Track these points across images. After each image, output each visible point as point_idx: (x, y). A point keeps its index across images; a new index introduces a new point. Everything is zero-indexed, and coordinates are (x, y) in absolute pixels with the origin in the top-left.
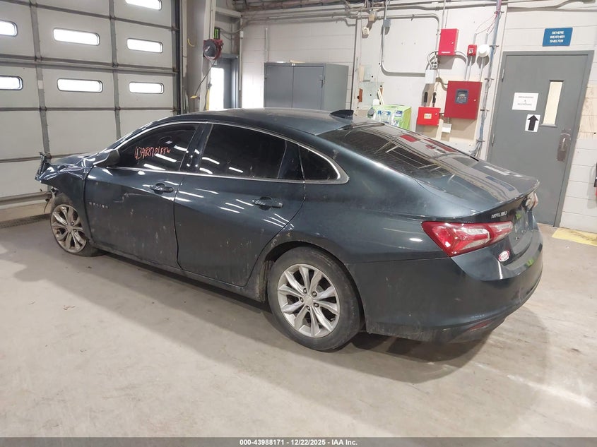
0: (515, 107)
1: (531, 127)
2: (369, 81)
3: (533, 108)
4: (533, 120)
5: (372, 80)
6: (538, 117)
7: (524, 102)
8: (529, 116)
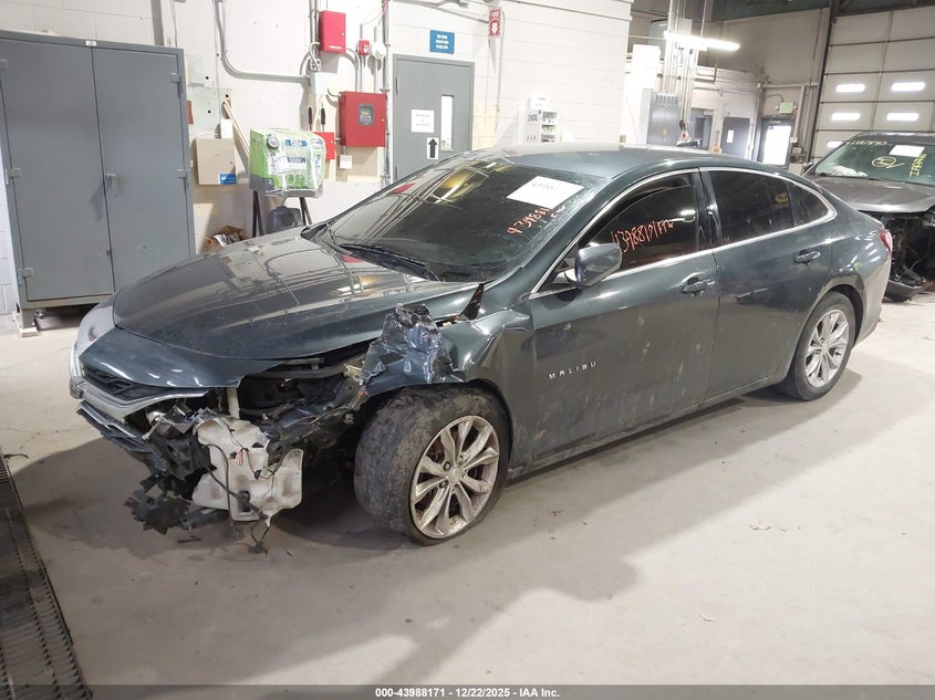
0: (415, 129)
1: (432, 155)
2: (202, 85)
3: (431, 130)
4: (433, 144)
5: (207, 83)
6: (437, 140)
7: (421, 121)
8: (429, 140)
